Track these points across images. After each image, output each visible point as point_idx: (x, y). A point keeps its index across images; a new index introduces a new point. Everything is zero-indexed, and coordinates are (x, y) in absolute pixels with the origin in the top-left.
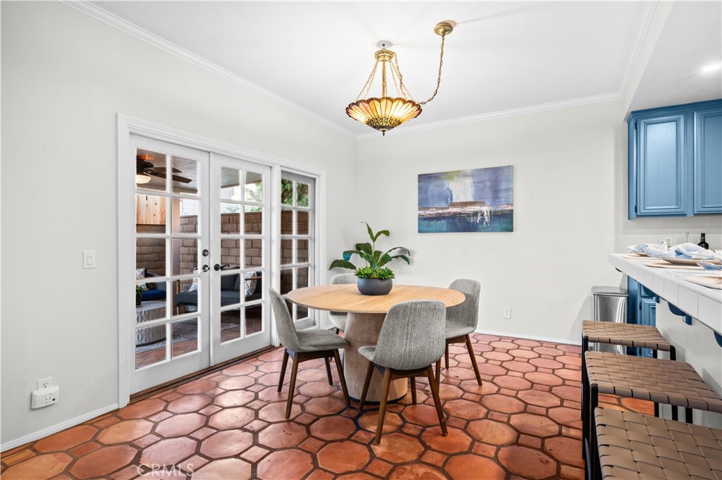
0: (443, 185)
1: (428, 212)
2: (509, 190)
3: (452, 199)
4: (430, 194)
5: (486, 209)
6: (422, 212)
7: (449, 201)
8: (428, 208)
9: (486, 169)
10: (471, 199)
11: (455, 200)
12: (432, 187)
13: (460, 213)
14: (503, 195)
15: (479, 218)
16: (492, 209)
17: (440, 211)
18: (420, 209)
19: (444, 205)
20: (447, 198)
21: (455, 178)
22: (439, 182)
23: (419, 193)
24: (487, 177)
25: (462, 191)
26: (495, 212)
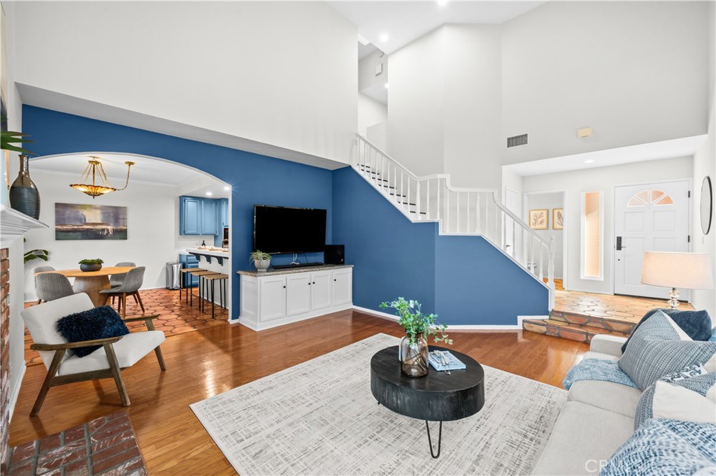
0: (78, 212)
1: (65, 227)
2: (125, 219)
3: (85, 220)
4: (66, 216)
5: (110, 228)
6: (59, 227)
7: (83, 221)
8: (65, 225)
9: (110, 207)
10: (100, 222)
11: (87, 221)
12: (68, 212)
13: (92, 229)
14: (121, 221)
15: (106, 232)
16: (115, 228)
17: (76, 227)
18: (56, 225)
19: (79, 224)
20: (82, 220)
21: (88, 209)
22: (74, 210)
23: (56, 215)
24: (111, 210)
25: (93, 217)
26: (116, 230)
